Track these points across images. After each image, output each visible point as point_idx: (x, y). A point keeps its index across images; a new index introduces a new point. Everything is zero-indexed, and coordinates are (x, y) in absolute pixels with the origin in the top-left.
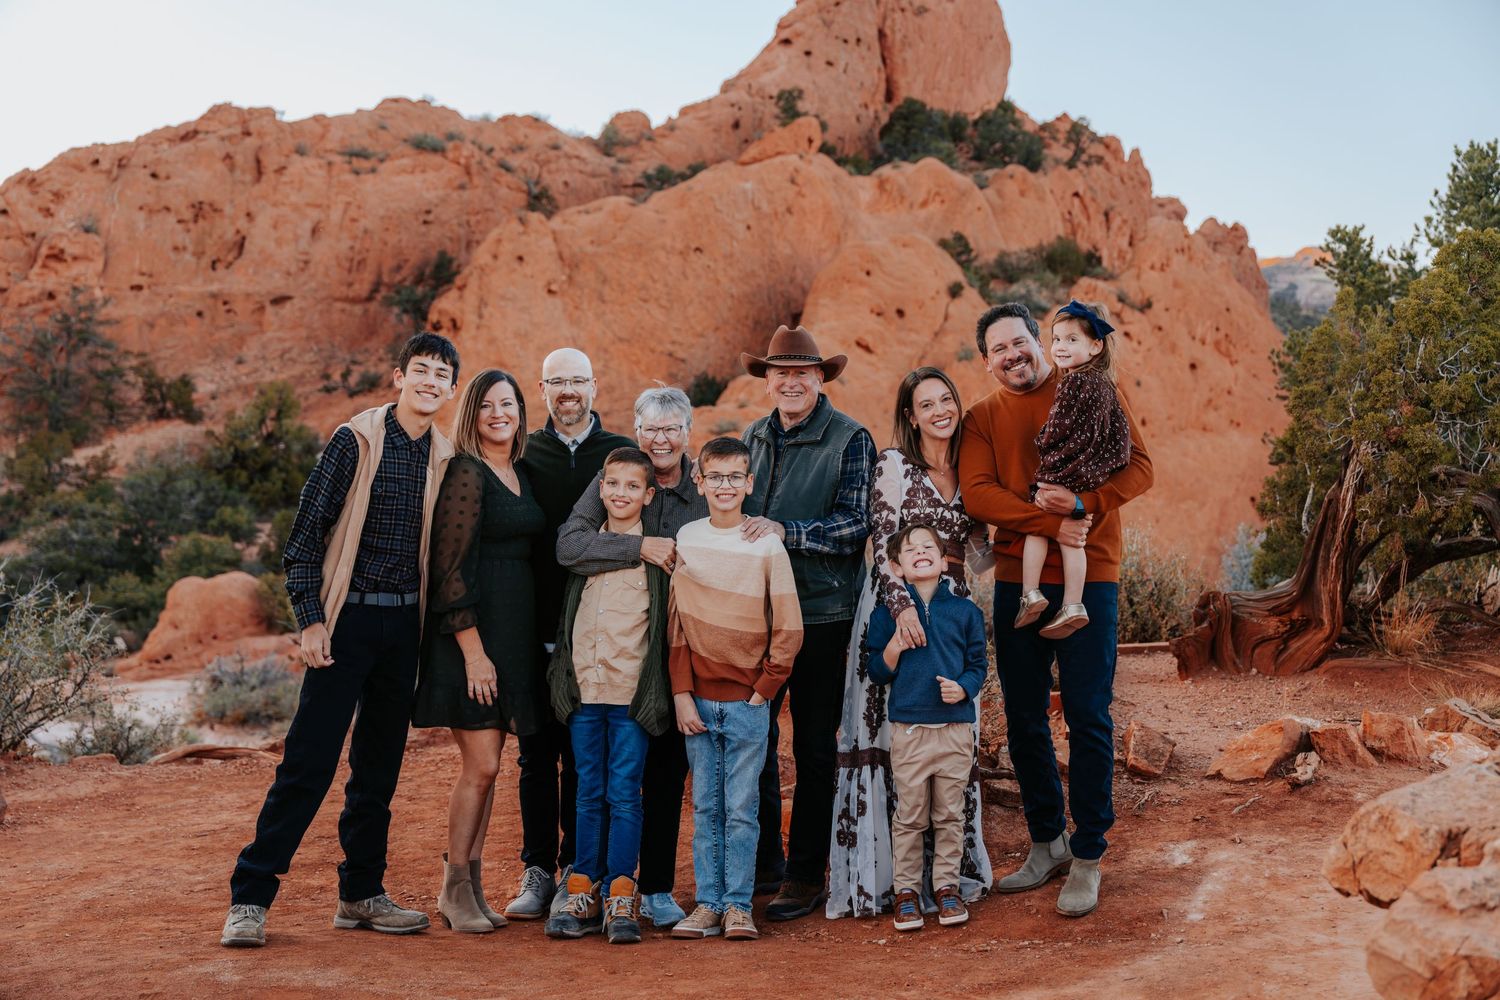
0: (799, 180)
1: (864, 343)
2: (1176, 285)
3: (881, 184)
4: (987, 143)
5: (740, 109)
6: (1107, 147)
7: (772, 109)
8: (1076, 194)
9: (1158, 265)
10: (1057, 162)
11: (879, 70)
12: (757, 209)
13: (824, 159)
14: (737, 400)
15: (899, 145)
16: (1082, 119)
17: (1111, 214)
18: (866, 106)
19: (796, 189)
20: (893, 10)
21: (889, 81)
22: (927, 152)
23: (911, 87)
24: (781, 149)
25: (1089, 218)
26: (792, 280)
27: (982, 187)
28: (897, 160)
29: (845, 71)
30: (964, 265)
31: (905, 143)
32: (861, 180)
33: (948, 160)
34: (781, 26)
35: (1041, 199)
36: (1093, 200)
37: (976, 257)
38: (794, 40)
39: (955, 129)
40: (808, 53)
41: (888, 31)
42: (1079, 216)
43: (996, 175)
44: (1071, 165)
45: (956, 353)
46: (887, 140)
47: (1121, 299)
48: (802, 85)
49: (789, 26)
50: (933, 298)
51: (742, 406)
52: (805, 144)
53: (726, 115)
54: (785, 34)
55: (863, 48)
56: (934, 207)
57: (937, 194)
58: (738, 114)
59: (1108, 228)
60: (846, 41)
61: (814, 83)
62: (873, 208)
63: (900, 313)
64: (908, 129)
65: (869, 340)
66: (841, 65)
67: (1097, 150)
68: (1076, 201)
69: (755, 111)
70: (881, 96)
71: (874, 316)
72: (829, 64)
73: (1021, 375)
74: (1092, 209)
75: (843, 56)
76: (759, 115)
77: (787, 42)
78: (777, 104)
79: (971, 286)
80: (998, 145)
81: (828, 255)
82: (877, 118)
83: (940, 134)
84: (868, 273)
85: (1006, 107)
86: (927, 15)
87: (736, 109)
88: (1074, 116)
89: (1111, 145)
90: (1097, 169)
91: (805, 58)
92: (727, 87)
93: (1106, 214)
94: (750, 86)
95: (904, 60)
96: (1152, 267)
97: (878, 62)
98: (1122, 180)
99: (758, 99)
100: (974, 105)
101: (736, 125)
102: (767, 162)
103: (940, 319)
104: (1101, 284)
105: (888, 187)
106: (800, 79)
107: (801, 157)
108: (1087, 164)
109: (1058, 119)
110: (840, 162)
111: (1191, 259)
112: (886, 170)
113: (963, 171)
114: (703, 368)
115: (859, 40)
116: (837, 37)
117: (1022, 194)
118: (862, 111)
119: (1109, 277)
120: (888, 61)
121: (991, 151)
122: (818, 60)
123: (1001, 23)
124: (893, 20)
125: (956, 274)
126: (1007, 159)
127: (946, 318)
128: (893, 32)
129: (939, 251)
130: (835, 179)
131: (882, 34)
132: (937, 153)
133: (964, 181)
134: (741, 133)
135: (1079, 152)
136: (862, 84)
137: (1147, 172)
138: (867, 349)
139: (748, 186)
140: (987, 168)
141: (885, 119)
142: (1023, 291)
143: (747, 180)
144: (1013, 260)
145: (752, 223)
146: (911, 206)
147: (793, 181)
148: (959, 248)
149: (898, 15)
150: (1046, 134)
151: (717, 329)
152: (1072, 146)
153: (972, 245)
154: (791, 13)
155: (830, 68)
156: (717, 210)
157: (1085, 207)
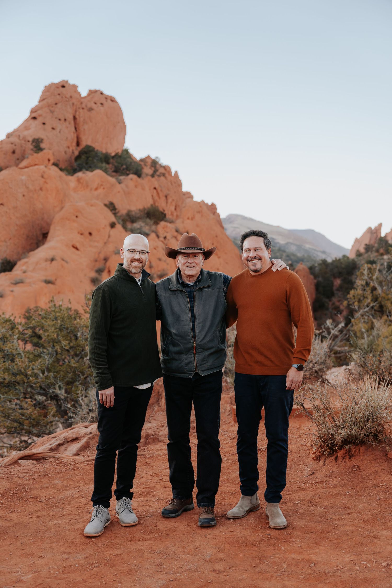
0: (45, 176)
1: (75, 246)
2: (197, 226)
3: (79, 180)
4: (120, 165)
5: (15, 145)
6: (166, 169)
7: (30, 146)
8: (155, 188)
9: (190, 218)
10: (147, 175)
11: (74, 133)
12: (27, 188)
13: (54, 168)
14: (22, 270)
15: (84, 164)
16: (157, 158)
17: (168, 197)
18: (69, 147)
19: (43, 180)
20: (79, 108)
21: (78, 138)
22: (97, 167)
23: (86, 141)
24: (37, 163)
25: (159, 198)
26: (43, 219)
27: (120, 183)
28: (84, 170)
29: (60, 132)
30: (115, 214)
31: (87, 164)
32: (70, 178)
33: (106, 171)
34: (32, 111)
35: (143, 189)
36: (161, 191)
37: (118, 212)
38: (38, 118)
39: (106, 159)
40: (44, 124)
41: (77, 117)
42: (156, 198)
43: (124, 179)
44: (153, 176)
45: (114, 251)
46: (79, 162)
47: (177, 231)
48: (42, 137)
49: (36, 112)
50: (104, 228)
51: (25, 272)
52: (47, 162)
53: (9, 148)
54: (34, 115)
55: (67, 123)
56: (100, 191)
57: (102, 185)
58: (15, 148)
59: (167, 203)
60: (60, 120)
61: (47, 136)
62: (75, 190)
63: (90, 234)
64: (88, 158)
65: (78, 245)
66: (58, 130)
67: (162, 170)
68: (155, 191)
69: (22, 146)
70: (74, 144)
71: (79, 235)
72: (53, 129)
73: (254, 265)
74: (161, 194)
75: (59, 126)
76: (23, 148)
77: (34, 118)
78: (32, 144)
79: (119, 223)
80: (124, 167)
81: (58, 209)
82: (73, 153)
83: (101, 161)
84: (77, 217)
85: (126, 151)
86: (93, 112)
87: (13, 145)
88: (153, 157)
89: (167, 169)
90: (162, 178)
91: (42, 125)
92: (9, 136)
93: (166, 197)
94: (19, 136)
95: (84, 129)
96: (188, 218)
97: (73, 129)
98: (171, 183)
99: (23, 142)
100: (112, 150)
101: (14, 152)
102: (31, 168)
103: (107, 237)
104: (169, 225)
105: (82, 181)
106: (41, 134)
107: (46, 167)
108: (159, 176)
109: (146, 158)
110: (61, 170)
111: (202, 216)
112: (80, 174)
113: (112, 176)
114: (5, 255)
115: (65, 120)
116: (56, 118)
117: (136, 186)
118: (67, 150)
119: (171, 222)
120: (77, 129)
121: (122, 168)
122: (48, 127)
123: (122, 117)
124: (80, 112)
125: (113, 219)
126: (128, 172)
127: (109, 236)
128: (80, 117)
129: (106, 208)
130: (60, 177)
131: (75, 118)
132: (101, 168)
133: (113, 180)
134: (16, 156)
135: (155, 171)
136: (67, 138)
137: (180, 181)
138: (77, 249)
139: (23, 178)
140: (120, 176)
141: (77, 153)
142: (139, 227)
143: (22, 175)
144: (133, 213)
145: (25, 194)
146: (91, 190)
147: (42, 177)
148: (112, 207)
149: (81, 110)
150: (142, 163)
151: (10, 239)
152: (153, 169)
153: (117, 207)
154: (37, 106)
155: (53, 131)
156: (10, 188)
157: (158, 194)
